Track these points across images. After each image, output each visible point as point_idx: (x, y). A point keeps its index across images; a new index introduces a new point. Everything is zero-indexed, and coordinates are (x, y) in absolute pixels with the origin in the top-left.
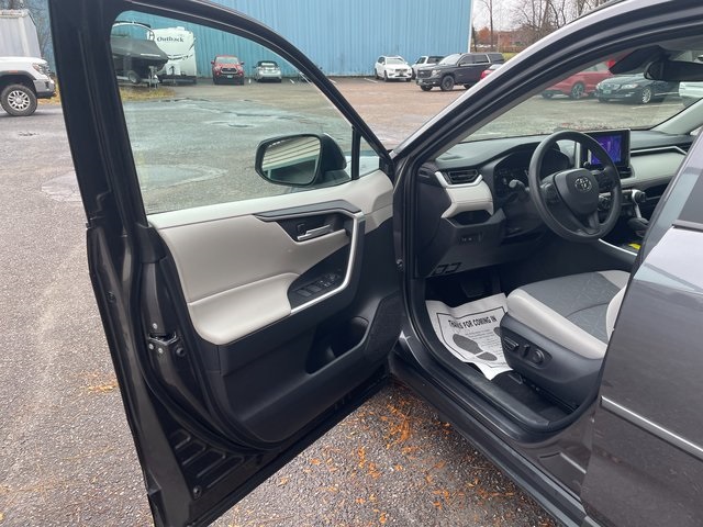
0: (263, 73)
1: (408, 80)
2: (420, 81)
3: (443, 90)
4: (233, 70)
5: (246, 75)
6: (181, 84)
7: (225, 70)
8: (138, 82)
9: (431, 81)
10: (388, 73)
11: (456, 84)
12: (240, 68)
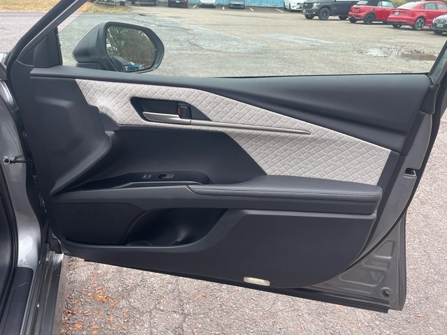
0: (203, 0)
2: (304, 11)
9: (312, 11)
10: (292, 5)
11: (331, 15)
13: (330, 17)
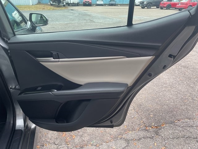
0: (98, 3)
2: (141, 5)
3: (148, 8)
4: (88, 2)
5: (92, 3)
6: (72, 6)
7: (86, 2)
8: (58, 5)
9: (144, 5)
11: (152, 6)
12: (90, 1)
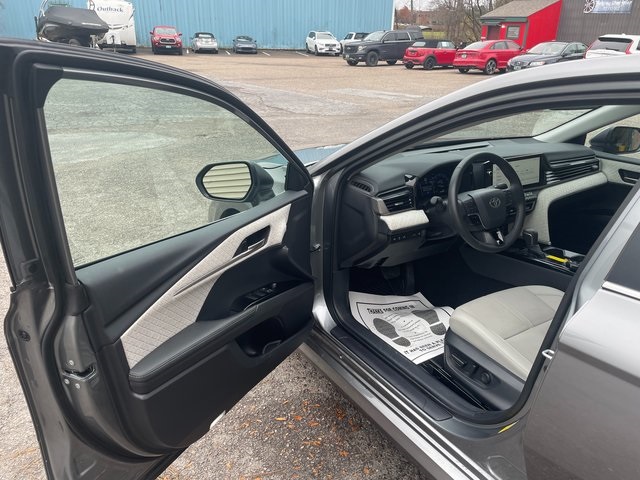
1: (337, 55)
4: (172, 40)
5: (184, 46)
7: (164, 40)
9: (357, 56)
10: (319, 47)
11: (380, 60)
12: (178, 39)
13: (380, 63)
